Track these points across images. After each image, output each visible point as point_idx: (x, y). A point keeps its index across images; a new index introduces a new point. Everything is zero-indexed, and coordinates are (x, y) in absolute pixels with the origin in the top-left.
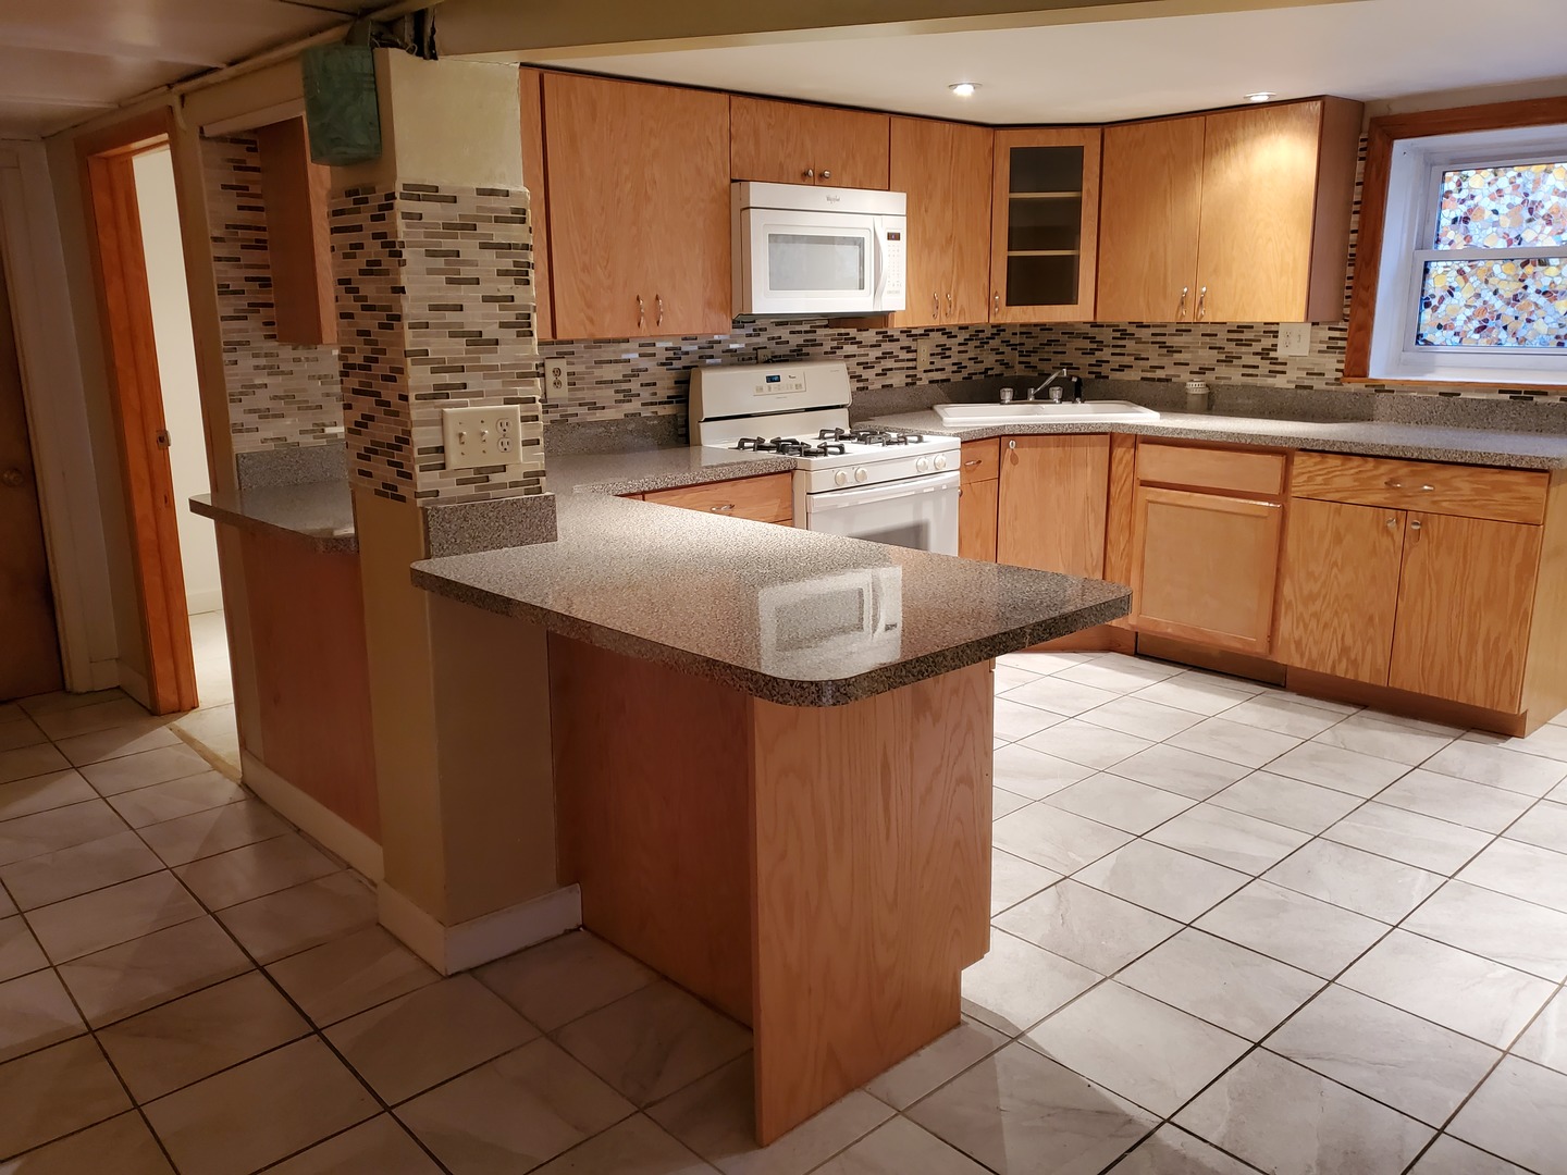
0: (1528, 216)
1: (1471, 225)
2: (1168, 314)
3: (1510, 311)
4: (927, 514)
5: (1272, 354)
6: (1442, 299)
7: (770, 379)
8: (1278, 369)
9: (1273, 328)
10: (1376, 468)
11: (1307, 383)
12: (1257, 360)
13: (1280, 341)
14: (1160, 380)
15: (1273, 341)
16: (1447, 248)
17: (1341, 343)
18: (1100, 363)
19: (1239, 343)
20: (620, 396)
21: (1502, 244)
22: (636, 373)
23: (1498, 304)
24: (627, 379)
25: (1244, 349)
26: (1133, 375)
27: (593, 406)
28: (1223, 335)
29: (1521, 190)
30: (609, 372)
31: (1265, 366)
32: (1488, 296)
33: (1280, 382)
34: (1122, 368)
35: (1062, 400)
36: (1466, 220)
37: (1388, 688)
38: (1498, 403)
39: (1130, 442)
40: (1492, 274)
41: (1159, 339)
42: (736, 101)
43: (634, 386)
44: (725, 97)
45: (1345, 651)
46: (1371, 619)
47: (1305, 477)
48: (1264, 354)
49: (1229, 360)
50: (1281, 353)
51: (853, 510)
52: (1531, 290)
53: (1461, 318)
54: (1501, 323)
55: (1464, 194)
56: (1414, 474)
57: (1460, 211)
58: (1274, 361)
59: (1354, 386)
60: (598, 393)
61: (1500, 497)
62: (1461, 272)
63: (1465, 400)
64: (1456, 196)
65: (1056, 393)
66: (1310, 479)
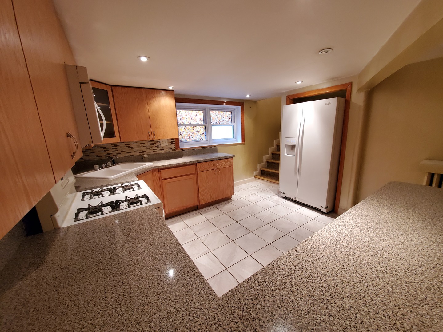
0: (191, 119)
1: (183, 120)
2: (145, 138)
3: (193, 135)
5: (160, 146)
6: (182, 133)
8: (162, 149)
9: (159, 140)
10: (211, 163)
11: (168, 151)
12: (156, 148)
13: (161, 143)
14: (130, 156)
15: (160, 143)
16: (180, 124)
17: (174, 142)
18: (109, 154)
19: (151, 144)
21: (188, 124)
23: (191, 134)
25: (153, 146)
26: (122, 155)
28: (146, 143)
29: (189, 115)
31: (158, 149)
32: (189, 132)
33: (163, 152)
34: (117, 154)
36: (182, 119)
39: (157, 170)
40: (189, 129)
41: (128, 146)
48: (158, 146)
49: (149, 148)
50: (162, 145)
52: (195, 131)
53: (186, 136)
54: (192, 137)
55: (181, 115)
56: (217, 162)
57: (181, 118)
58: (160, 147)
59: (178, 150)
62: (184, 128)
64: (179, 114)
65: (110, 163)
66: (201, 168)
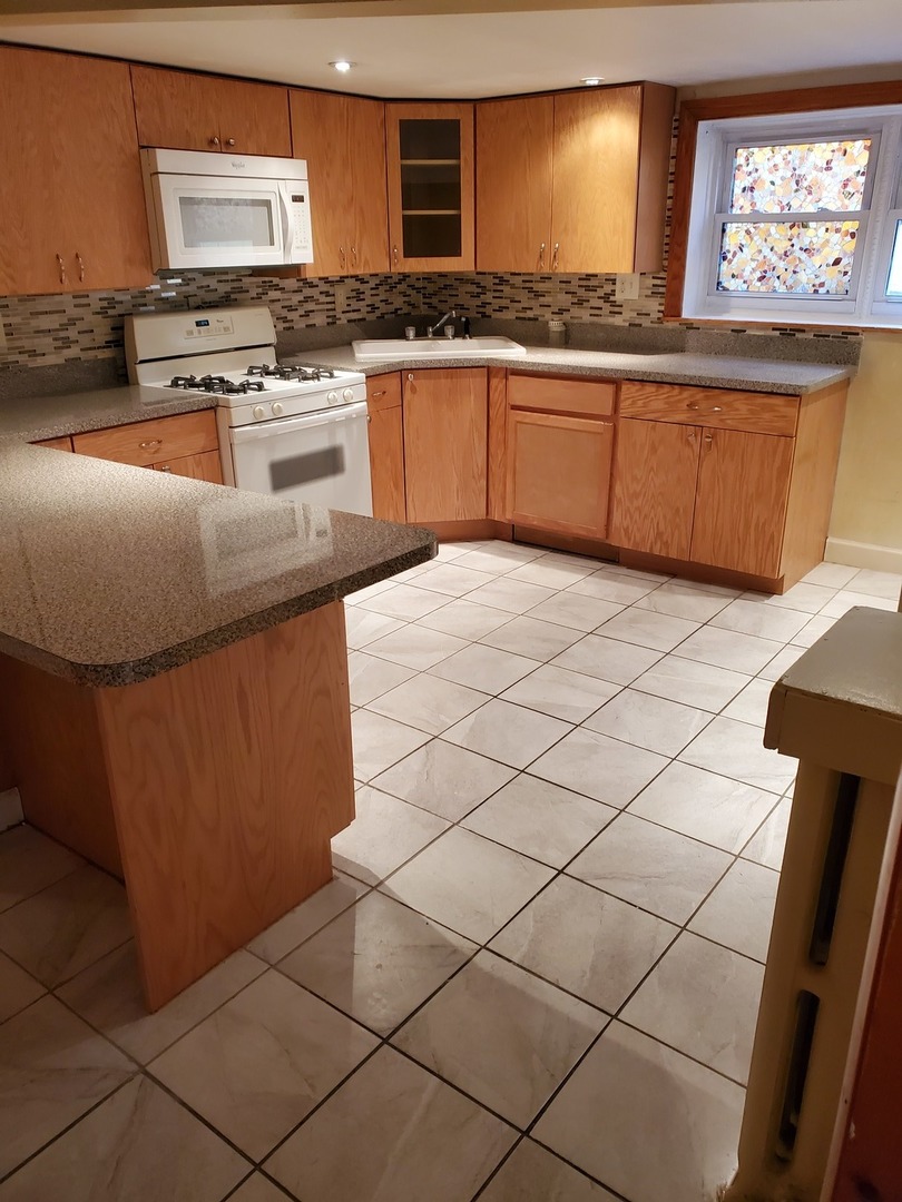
0: (795, 187)
1: (755, 192)
2: (530, 266)
3: (781, 265)
4: (340, 439)
5: (612, 298)
6: (735, 254)
7: (198, 324)
8: (617, 310)
9: (612, 277)
10: (680, 394)
11: (637, 322)
12: (600, 303)
13: (618, 287)
14: (530, 319)
15: (612, 287)
16: (739, 212)
17: (662, 290)
18: (484, 305)
19: (588, 288)
20: (59, 344)
21: (776, 210)
22: (72, 322)
23: (774, 259)
24: (64, 327)
25: (591, 294)
26: (510, 315)
27: (33, 353)
28: (575, 282)
29: (791, 166)
30: (46, 322)
31: (607, 308)
32: (766, 251)
33: (618, 321)
34: (501, 309)
35: (455, 336)
36: (752, 189)
37: (690, 562)
38: (771, 338)
39: (502, 374)
40: (770, 235)
41: (528, 285)
42: (136, 70)
43: (72, 333)
44: (123, 67)
45: (659, 535)
46: (678, 510)
47: (629, 402)
48: (606, 298)
49: (580, 303)
50: (618, 297)
51: (273, 440)
52: (796, 248)
53: (748, 269)
54: (776, 274)
55: (750, 168)
56: (707, 398)
57: (747, 182)
58: (613, 304)
59: (671, 324)
60: (36, 341)
61: (766, 416)
62: (748, 232)
63: (749, 336)
64: (745, 169)
65: (450, 330)
66: (634, 403)
